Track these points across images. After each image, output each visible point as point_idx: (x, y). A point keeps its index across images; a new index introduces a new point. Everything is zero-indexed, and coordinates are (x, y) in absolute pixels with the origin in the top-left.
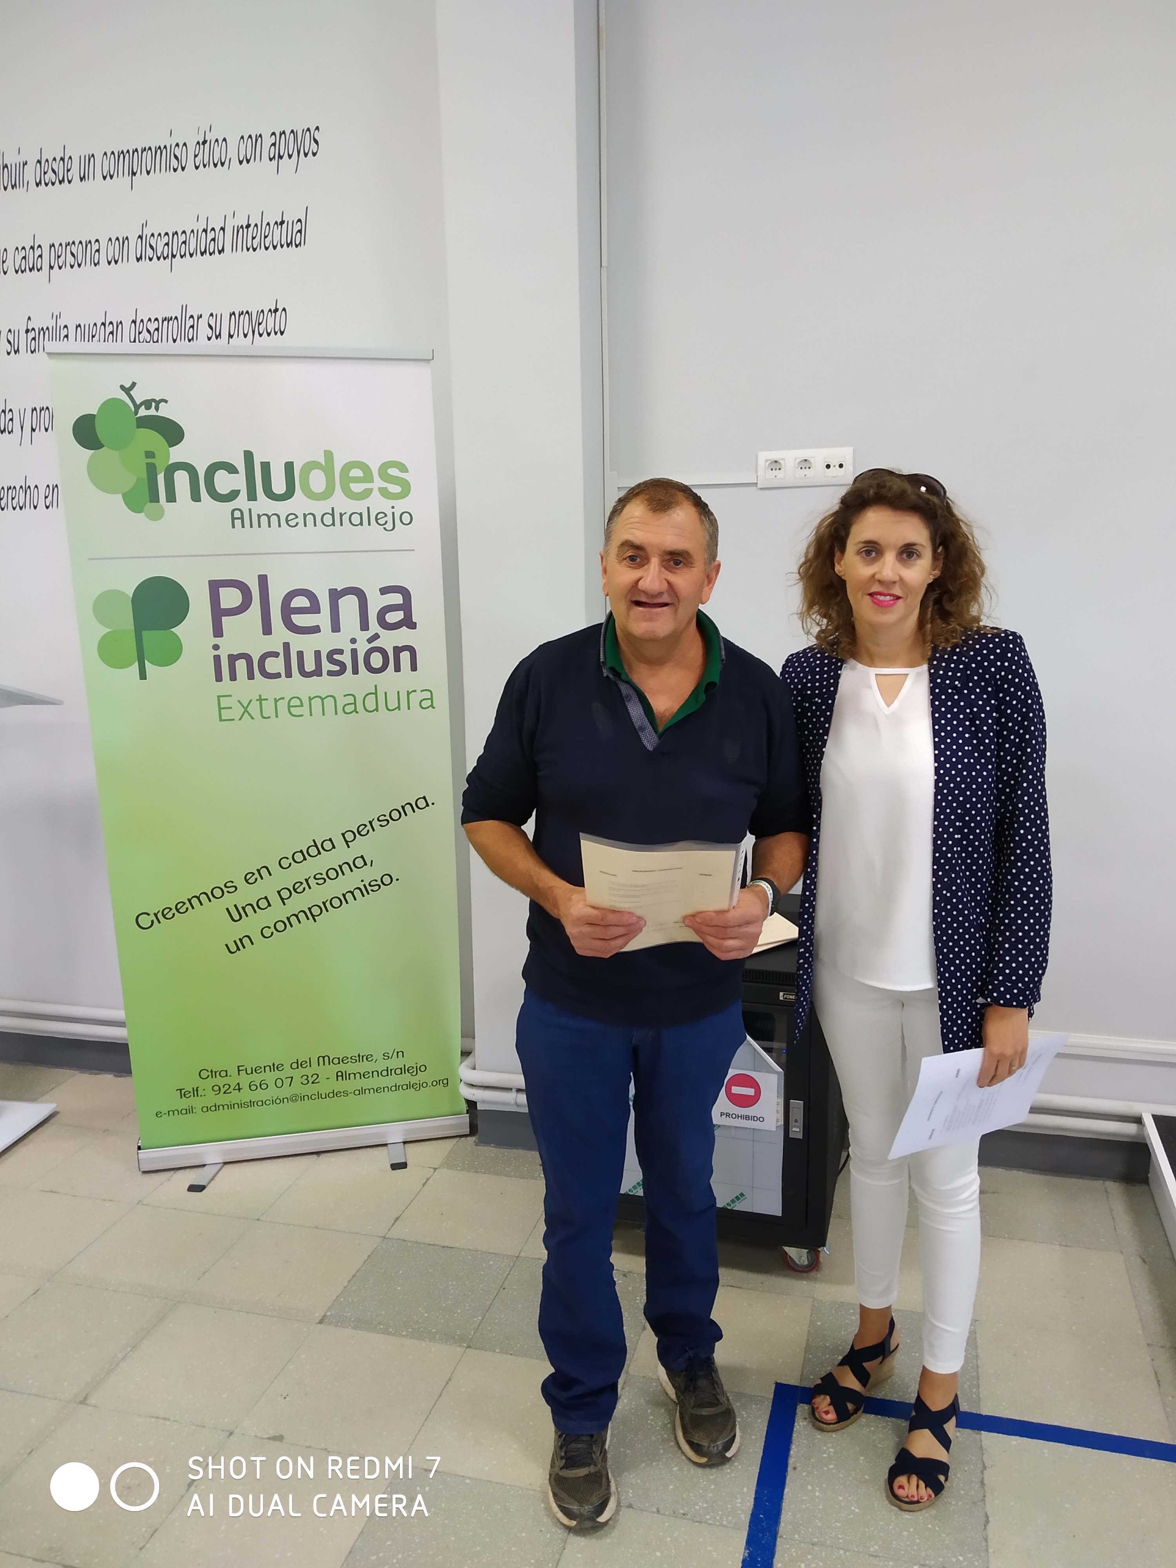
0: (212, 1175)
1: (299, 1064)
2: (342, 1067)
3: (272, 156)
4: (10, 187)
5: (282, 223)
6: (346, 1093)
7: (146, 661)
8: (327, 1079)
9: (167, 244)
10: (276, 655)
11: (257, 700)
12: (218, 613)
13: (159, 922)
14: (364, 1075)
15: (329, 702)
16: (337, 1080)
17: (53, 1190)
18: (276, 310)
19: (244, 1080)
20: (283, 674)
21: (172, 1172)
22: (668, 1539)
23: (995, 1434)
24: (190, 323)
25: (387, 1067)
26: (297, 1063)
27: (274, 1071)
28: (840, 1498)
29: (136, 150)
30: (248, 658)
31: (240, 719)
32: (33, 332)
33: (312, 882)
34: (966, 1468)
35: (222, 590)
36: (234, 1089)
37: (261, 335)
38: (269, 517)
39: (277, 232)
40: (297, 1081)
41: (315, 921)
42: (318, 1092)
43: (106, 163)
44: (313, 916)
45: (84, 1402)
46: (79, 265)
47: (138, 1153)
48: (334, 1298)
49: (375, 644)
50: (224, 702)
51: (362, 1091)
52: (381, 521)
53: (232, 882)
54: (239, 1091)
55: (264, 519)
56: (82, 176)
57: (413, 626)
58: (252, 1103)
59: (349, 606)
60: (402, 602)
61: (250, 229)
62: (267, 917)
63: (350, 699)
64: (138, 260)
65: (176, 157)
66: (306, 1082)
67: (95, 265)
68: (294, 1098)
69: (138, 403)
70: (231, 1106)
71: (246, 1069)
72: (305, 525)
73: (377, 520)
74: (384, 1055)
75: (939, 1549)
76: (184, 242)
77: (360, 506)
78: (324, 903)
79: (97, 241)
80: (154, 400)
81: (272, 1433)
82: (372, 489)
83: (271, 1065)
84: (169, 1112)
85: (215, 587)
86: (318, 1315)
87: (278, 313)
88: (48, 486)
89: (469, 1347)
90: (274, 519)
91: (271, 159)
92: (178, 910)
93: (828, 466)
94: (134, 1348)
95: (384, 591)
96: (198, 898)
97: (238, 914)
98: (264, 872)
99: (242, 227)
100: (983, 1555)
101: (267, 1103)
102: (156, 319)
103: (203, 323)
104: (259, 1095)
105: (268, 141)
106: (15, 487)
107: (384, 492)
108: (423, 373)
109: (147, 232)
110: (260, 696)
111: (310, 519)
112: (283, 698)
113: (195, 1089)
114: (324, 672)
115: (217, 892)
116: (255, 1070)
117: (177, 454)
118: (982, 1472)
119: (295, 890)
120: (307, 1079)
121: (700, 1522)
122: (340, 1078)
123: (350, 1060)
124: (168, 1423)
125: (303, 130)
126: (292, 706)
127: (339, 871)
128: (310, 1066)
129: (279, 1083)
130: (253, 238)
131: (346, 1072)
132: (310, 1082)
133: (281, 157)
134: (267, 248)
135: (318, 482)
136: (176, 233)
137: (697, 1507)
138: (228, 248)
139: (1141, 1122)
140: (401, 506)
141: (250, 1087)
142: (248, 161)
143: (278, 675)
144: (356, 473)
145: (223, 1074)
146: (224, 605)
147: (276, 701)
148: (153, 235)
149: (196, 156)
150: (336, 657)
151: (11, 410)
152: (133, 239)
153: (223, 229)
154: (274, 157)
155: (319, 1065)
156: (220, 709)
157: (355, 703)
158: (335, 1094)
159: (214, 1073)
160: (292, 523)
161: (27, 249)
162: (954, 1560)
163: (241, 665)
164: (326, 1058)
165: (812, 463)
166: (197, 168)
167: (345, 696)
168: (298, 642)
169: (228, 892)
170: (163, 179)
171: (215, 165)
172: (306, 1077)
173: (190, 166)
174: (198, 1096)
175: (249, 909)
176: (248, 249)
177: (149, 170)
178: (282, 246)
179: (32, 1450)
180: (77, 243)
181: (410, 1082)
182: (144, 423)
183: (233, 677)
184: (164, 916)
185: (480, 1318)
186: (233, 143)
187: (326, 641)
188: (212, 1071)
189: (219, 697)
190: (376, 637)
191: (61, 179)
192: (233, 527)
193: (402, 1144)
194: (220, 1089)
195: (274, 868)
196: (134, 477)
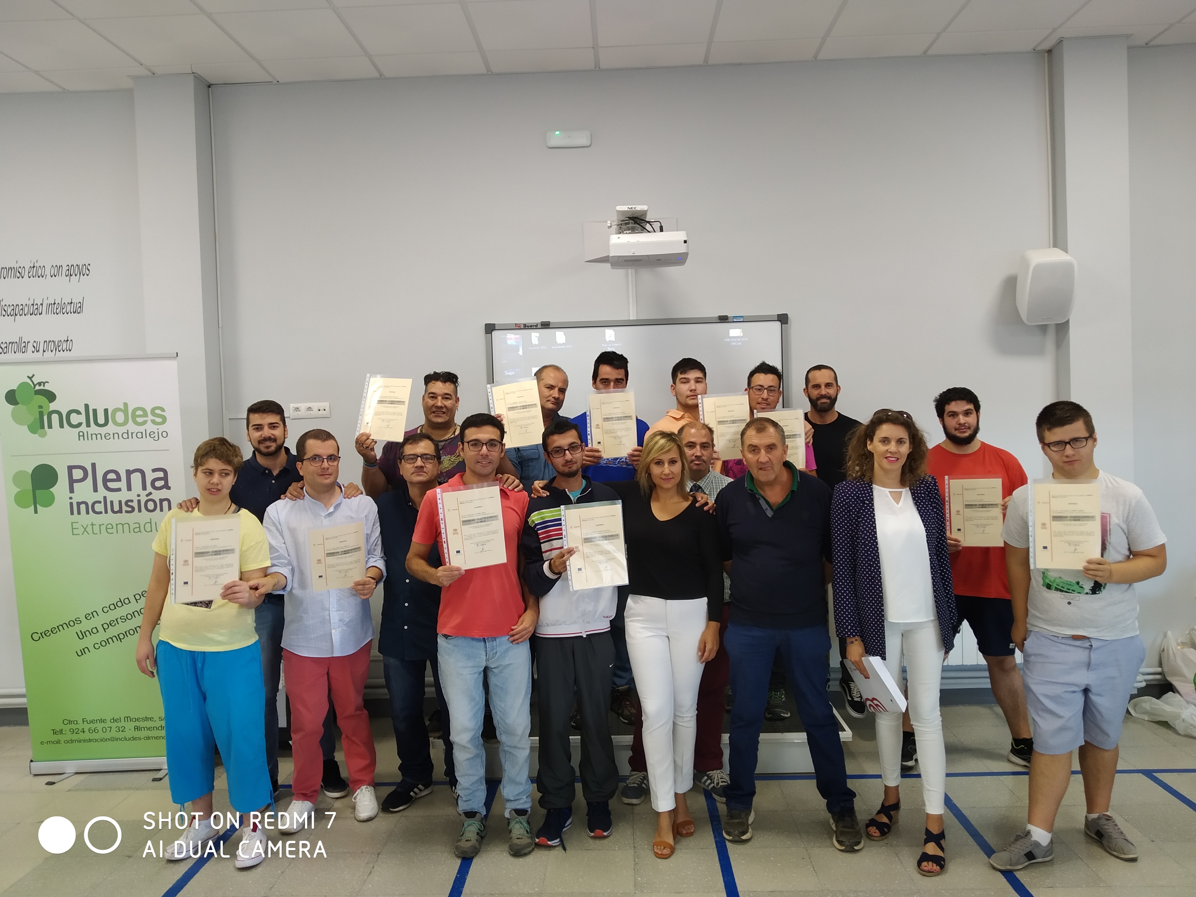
0: (63, 778)
2: (137, 724)
6: (140, 739)
7: (38, 505)
8: (130, 729)
10: (100, 502)
11: (91, 525)
12: (72, 482)
13: (43, 638)
14: (148, 729)
15: (126, 526)
16: (135, 731)
19: (86, 727)
21: (46, 776)
26: (113, 719)
27: (101, 723)
30: (86, 504)
31: (82, 534)
33: (119, 620)
35: (74, 471)
36: (81, 732)
38: (96, 435)
41: (121, 641)
42: (125, 737)
47: (30, 764)
49: (150, 497)
50: (75, 526)
51: (148, 738)
53: (79, 618)
54: (84, 733)
57: (169, 488)
58: (90, 740)
59: (136, 478)
60: (163, 476)
62: (97, 638)
68: (113, 739)
69: (35, 383)
70: (80, 741)
71: (87, 721)
72: (114, 439)
73: (150, 435)
77: (142, 429)
78: (126, 632)
80: (43, 382)
82: (148, 421)
83: (100, 719)
84: (47, 742)
85: (70, 468)
90: (99, 436)
92: (52, 632)
95: (154, 470)
96: (62, 626)
97: (82, 635)
98: (95, 614)
101: (99, 740)
104: (94, 736)
107: (153, 422)
108: (172, 364)
111: (116, 435)
112: (103, 524)
113: (61, 730)
114: (124, 511)
115: (72, 623)
116: (92, 722)
117: (53, 406)
123: (140, 720)
126: (108, 529)
127: (133, 615)
128: (120, 722)
129: (104, 730)
131: (139, 726)
132: (121, 731)
135: (120, 417)
140: (162, 428)
141: (89, 731)
143: (101, 513)
144: (139, 413)
145: (75, 722)
146: (75, 477)
147: (100, 525)
150: (129, 503)
155: (125, 721)
156: (73, 529)
157: (139, 527)
158: (134, 739)
160: (107, 438)
163: (83, 507)
164: (129, 718)
167: (134, 523)
168: (111, 496)
169: (77, 623)
172: (118, 728)
174: (62, 734)
175: (87, 633)
182: (38, 393)
183: (79, 513)
184: (45, 635)
187: (124, 495)
188: (69, 721)
189: (72, 523)
190: (150, 494)
192: (79, 440)
194: (74, 731)
195: (100, 612)
196: (33, 417)
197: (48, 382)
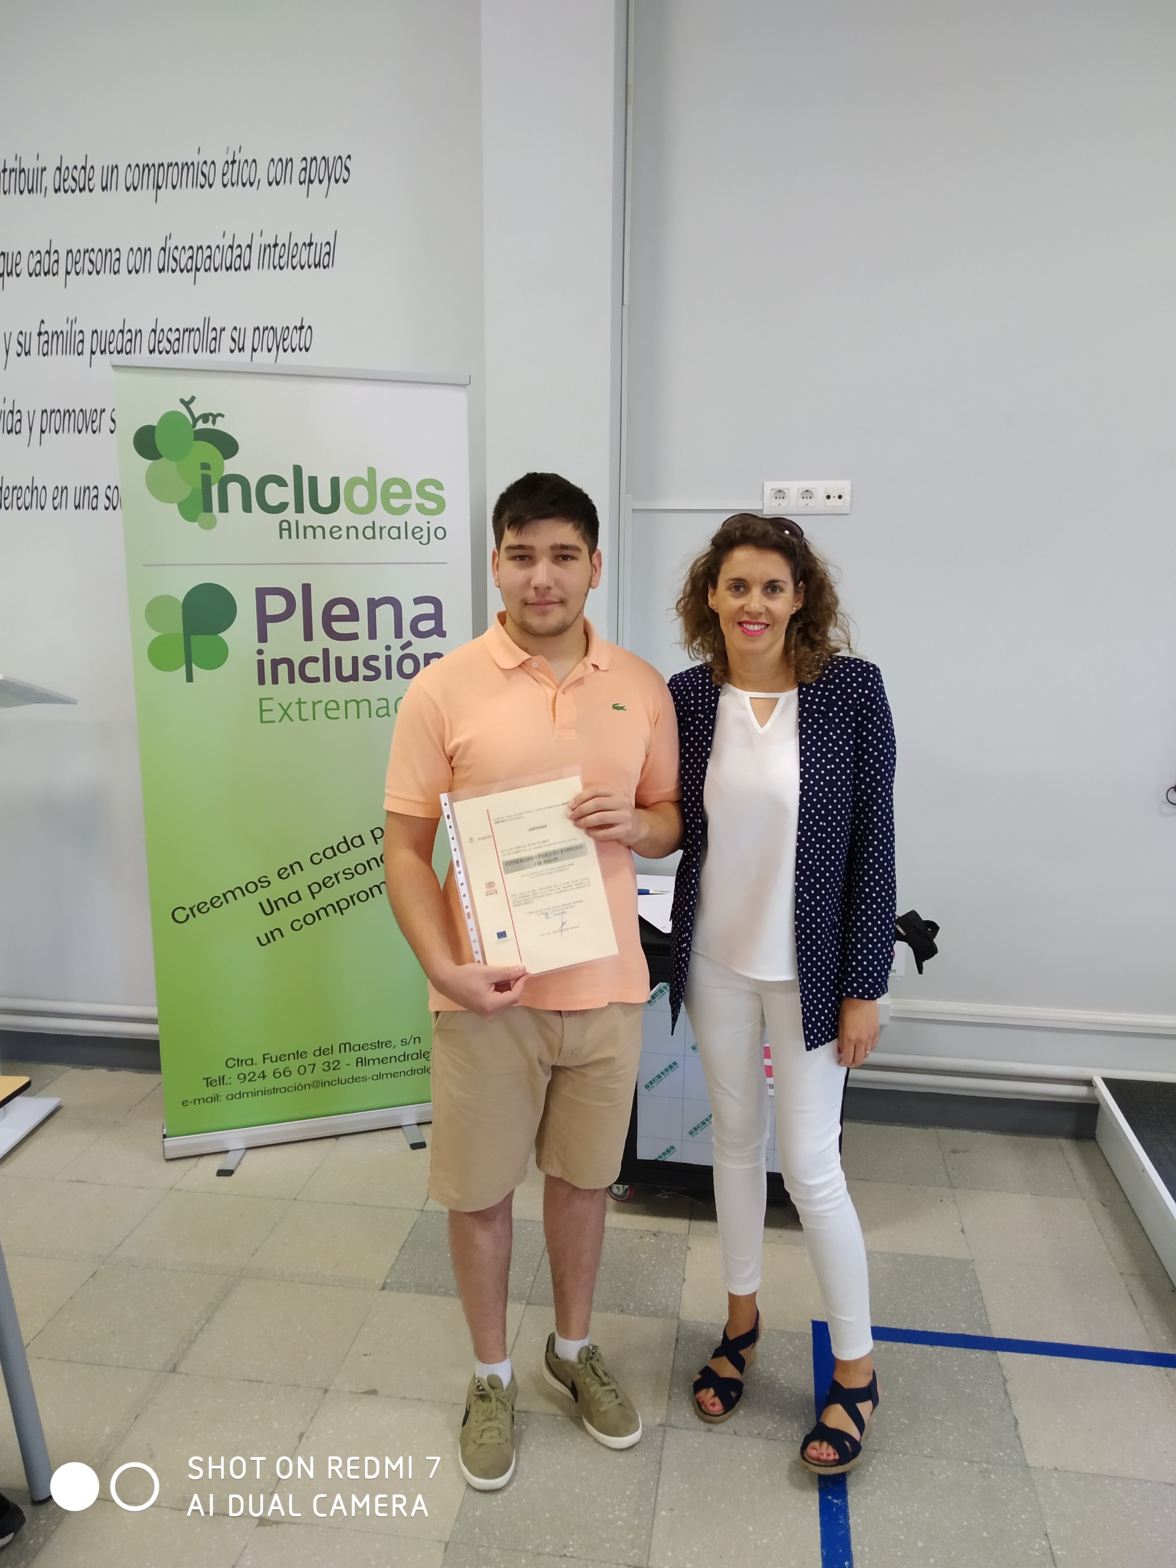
0: (237, 1161)
1: (322, 1052)
2: (362, 1054)
3: (302, 180)
4: (26, 191)
5: (311, 244)
6: (365, 1079)
7: (193, 665)
8: (348, 1065)
9: (191, 257)
10: (315, 660)
11: (297, 703)
12: (264, 620)
13: (194, 916)
14: (382, 1061)
15: (364, 706)
16: (357, 1066)
17: (80, 1179)
18: (302, 328)
19: (269, 1067)
20: (322, 678)
21: (197, 1159)
22: (750, 1455)
23: (1009, 1353)
24: (212, 335)
25: (405, 1053)
26: (320, 1050)
27: (298, 1058)
28: (890, 1413)
29: (162, 164)
30: (289, 662)
31: (280, 721)
32: (46, 335)
33: (341, 877)
34: (990, 1382)
35: (269, 599)
36: (259, 1077)
37: (285, 351)
38: (314, 529)
39: (305, 253)
40: (319, 1067)
41: (342, 914)
42: (338, 1078)
43: (130, 175)
44: (341, 909)
45: (174, 1370)
46: (98, 273)
47: (163, 1142)
48: (390, 1266)
49: (407, 651)
50: (266, 705)
51: (380, 1076)
52: (417, 536)
53: (266, 877)
54: (264, 1079)
55: (310, 531)
56: (104, 186)
57: (443, 634)
58: (275, 1090)
59: (385, 614)
60: (433, 612)
61: (278, 249)
62: (297, 911)
63: (384, 703)
64: (160, 271)
65: (203, 174)
66: (328, 1068)
67: (115, 273)
68: (316, 1085)
69: (196, 416)
70: (255, 1094)
71: (271, 1057)
72: (348, 538)
73: (413, 534)
74: (402, 1041)
75: (981, 1447)
76: (209, 257)
77: (399, 521)
78: (351, 897)
79: (118, 250)
80: (211, 414)
81: (365, 1388)
82: (410, 505)
83: (295, 1052)
84: (195, 1100)
85: (262, 594)
86: (379, 1282)
87: (304, 331)
88: (57, 487)
89: (528, 1303)
90: (319, 531)
91: (301, 183)
92: (212, 905)
93: (828, 497)
94: (208, 1320)
95: (418, 601)
96: (233, 892)
97: (270, 908)
98: (296, 867)
99: (269, 246)
100: (1019, 1450)
101: (290, 1089)
102: (178, 330)
103: (226, 337)
104: (283, 1082)
105: (298, 165)
106: (20, 488)
107: (421, 508)
108: (459, 397)
109: (171, 244)
110: (299, 699)
111: (352, 531)
112: (321, 702)
113: (221, 1078)
114: (361, 677)
115: (252, 887)
116: (280, 1058)
117: (231, 466)
118: (1004, 1384)
119: (325, 885)
120: (328, 1066)
121: (774, 1440)
122: (360, 1064)
123: (370, 1046)
124: (263, 1385)
125: (335, 158)
126: (330, 709)
127: (367, 866)
128: (332, 1053)
129: (302, 1070)
130: (281, 257)
131: (365, 1058)
132: (331, 1069)
133: (311, 182)
134: (294, 268)
135: (361, 496)
136: (201, 247)
137: (768, 1428)
138: (254, 264)
139: (1093, 1086)
140: (436, 521)
141: (274, 1074)
142: (278, 183)
143: (316, 680)
144: (396, 489)
145: (249, 1062)
146: (269, 611)
147: (314, 704)
148: (176, 248)
149: (224, 175)
150: (372, 663)
151: (19, 411)
152: (156, 251)
153: (249, 246)
154: (304, 181)
155: (340, 1052)
156: (262, 711)
157: (387, 707)
158: (355, 1080)
159: (240, 1062)
160: (336, 535)
161: (43, 254)
162: (996, 1455)
163: (283, 669)
164: (348, 1045)
165: (814, 493)
166: (225, 186)
167: (378, 700)
168: (337, 648)
169: (262, 887)
170: (188, 195)
171: (244, 185)
172: (327, 1064)
173: (218, 183)
174: (223, 1084)
175: (280, 903)
176: (275, 267)
177: (174, 184)
178: (310, 267)
179: (137, 1416)
180: (96, 251)
181: (425, 1067)
182: (201, 435)
183: (275, 681)
184: (199, 910)
185: (532, 1278)
186: (263, 164)
187: (363, 648)
188: (238, 1060)
189: (261, 700)
190: (409, 644)
191: (81, 187)
192: (281, 537)
193: (416, 1125)
194: (245, 1077)
195: (306, 863)
196: (189, 487)
197: (223, 416)
